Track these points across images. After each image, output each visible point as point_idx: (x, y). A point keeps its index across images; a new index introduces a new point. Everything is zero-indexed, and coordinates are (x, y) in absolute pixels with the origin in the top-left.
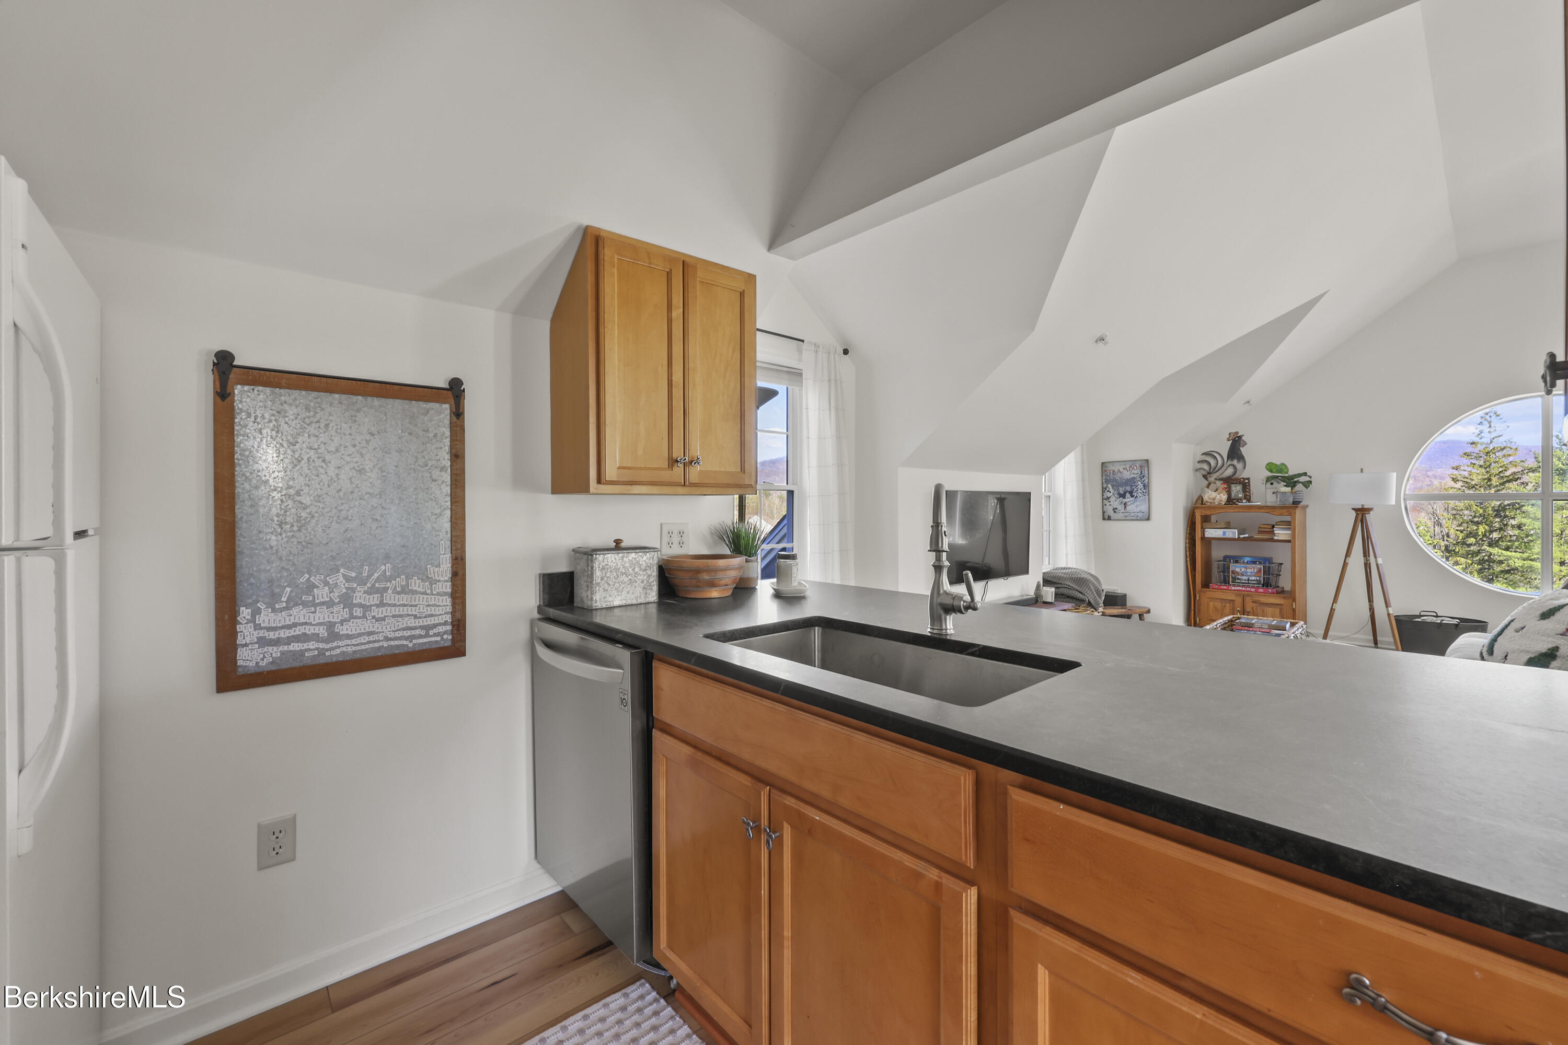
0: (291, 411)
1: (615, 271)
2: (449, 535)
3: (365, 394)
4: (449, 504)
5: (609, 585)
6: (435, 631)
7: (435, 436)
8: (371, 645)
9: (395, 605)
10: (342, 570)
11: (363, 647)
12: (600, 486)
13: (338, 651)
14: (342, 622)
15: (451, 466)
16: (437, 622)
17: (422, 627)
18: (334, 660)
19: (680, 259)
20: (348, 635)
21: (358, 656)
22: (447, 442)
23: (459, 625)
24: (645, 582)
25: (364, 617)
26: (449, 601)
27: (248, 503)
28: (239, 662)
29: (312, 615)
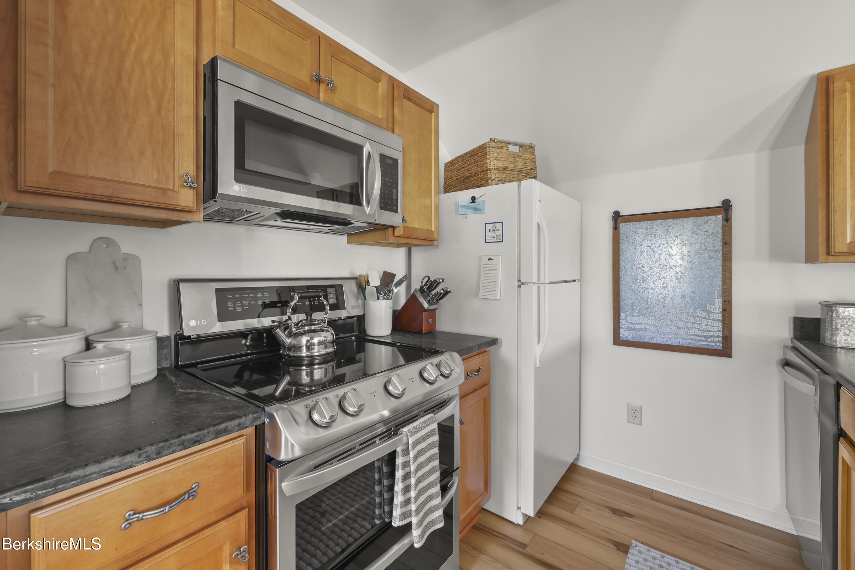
0: (640, 231)
1: (848, 94)
2: (721, 288)
3: (673, 218)
4: (720, 271)
5: (849, 331)
6: (711, 339)
7: (712, 234)
9: (688, 322)
12: (829, 257)
14: (661, 326)
15: (723, 249)
16: (712, 335)
17: (704, 336)
20: (664, 332)
22: (720, 236)
23: (727, 339)
25: (672, 325)
26: (720, 325)
27: (624, 270)
28: (621, 335)
29: (648, 320)
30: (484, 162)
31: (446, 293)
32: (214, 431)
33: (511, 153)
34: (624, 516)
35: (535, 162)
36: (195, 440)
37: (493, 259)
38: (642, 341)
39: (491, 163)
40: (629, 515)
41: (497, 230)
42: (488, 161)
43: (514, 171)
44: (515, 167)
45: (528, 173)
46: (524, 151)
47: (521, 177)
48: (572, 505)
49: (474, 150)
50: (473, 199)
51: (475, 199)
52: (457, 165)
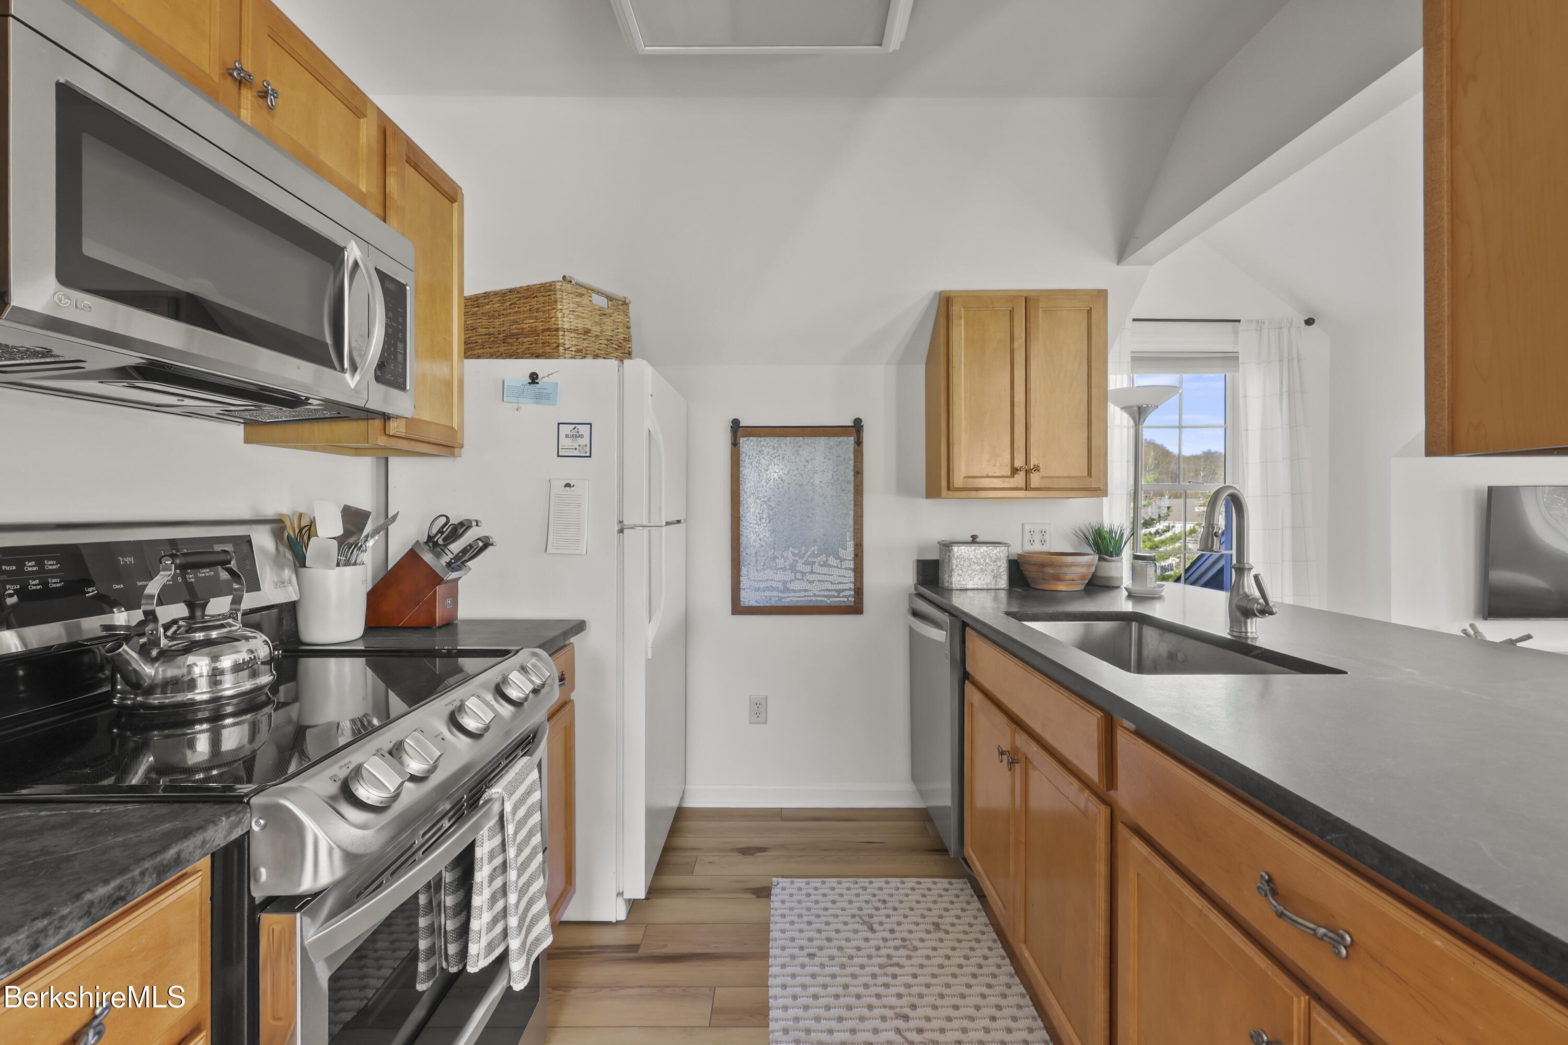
0: (766, 450)
1: (963, 321)
2: (852, 529)
3: (803, 436)
4: (852, 506)
5: (963, 571)
6: (844, 594)
7: (844, 459)
8: (806, 598)
9: (819, 574)
10: (791, 549)
11: (802, 599)
12: (949, 492)
13: (789, 599)
14: (791, 581)
15: (854, 480)
16: (844, 588)
17: (835, 590)
18: (787, 604)
19: (1022, 296)
20: (793, 590)
21: (799, 604)
22: (852, 462)
23: (859, 591)
24: (995, 571)
25: (802, 579)
26: (852, 574)
27: (746, 506)
28: (741, 599)
29: (775, 575)
30: (552, 315)
31: (486, 544)
32: (155, 868)
33: (596, 307)
34: (755, 853)
35: (628, 328)
36: (115, 897)
37: (574, 486)
38: (768, 605)
39: (565, 319)
40: (762, 849)
41: (581, 436)
42: (560, 315)
43: (600, 338)
44: (601, 332)
45: (620, 345)
46: (615, 308)
47: (610, 350)
48: (688, 864)
49: (528, 288)
50: (534, 378)
51: (537, 378)
52: (488, 307)
